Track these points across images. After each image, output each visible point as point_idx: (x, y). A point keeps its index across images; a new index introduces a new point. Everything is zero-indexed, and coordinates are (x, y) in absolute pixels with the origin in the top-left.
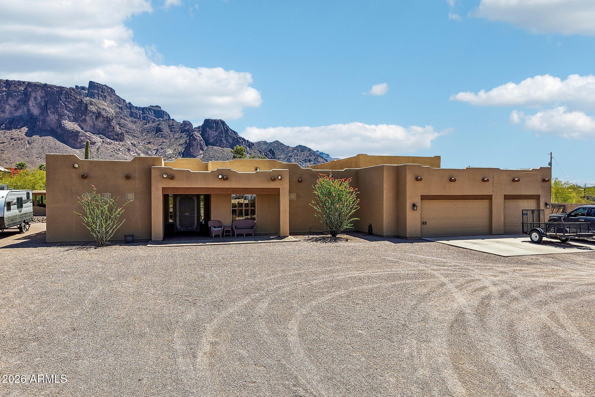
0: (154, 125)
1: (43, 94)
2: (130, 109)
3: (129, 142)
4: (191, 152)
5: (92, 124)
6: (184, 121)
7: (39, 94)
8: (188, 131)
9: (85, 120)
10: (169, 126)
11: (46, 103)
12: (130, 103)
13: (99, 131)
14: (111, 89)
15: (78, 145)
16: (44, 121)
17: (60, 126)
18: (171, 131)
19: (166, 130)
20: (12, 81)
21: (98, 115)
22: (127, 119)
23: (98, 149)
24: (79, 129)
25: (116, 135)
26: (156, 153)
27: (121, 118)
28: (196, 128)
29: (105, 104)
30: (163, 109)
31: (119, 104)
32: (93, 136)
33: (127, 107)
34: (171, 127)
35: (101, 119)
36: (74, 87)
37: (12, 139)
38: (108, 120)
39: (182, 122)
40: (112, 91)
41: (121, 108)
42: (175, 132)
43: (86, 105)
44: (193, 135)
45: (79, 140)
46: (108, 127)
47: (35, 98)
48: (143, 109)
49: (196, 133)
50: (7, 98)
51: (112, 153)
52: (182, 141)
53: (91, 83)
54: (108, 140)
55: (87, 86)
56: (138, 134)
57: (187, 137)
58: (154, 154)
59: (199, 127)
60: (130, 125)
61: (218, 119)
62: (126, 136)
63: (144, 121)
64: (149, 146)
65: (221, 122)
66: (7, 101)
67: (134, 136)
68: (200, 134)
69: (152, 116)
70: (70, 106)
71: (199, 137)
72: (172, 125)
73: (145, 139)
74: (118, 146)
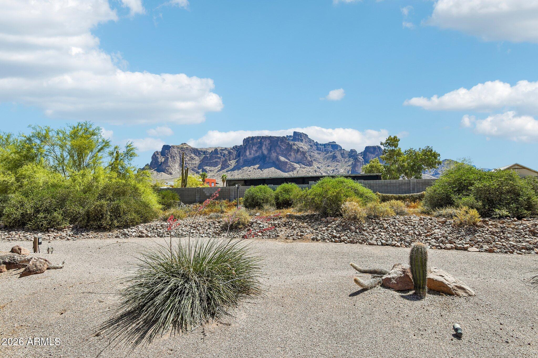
0: (331, 154)
1: (269, 142)
2: (317, 145)
3: (316, 167)
4: (356, 170)
5: (294, 157)
6: (351, 150)
7: (268, 142)
8: (353, 156)
9: (291, 155)
10: (341, 154)
11: (271, 147)
12: (317, 142)
13: (298, 161)
14: (306, 135)
15: (287, 170)
16: (270, 158)
17: (278, 160)
18: (343, 157)
19: (339, 157)
20: (254, 137)
21: (298, 150)
22: (315, 152)
23: (298, 172)
24: (287, 160)
25: (308, 162)
26: (333, 172)
27: (311, 152)
28: (359, 153)
29: (302, 144)
30: (337, 143)
31: (310, 143)
32: (295, 164)
33: (315, 145)
34: (342, 154)
35: (299, 153)
36: (286, 136)
37: (254, 169)
38: (304, 153)
39: (350, 151)
40: (306, 136)
41: (311, 146)
42: (345, 158)
43: (291, 145)
44: (357, 158)
45: (287, 167)
46: (303, 158)
47: (266, 145)
48: (325, 145)
49: (359, 157)
50: (252, 146)
51: (305, 174)
52: (350, 163)
53: (295, 133)
54: (304, 166)
55: (292, 135)
56: (321, 161)
57: (353, 160)
58: (331, 173)
59: (361, 153)
60: (317, 156)
61: (375, 145)
62: (314, 162)
63: (325, 152)
64: (328, 168)
65: (378, 147)
66: (252, 148)
67: (319, 162)
68: (362, 157)
69: (330, 149)
70: (283, 147)
71: (362, 159)
72: (343, 153)
73: (326, 163)
74: (309, 169)
